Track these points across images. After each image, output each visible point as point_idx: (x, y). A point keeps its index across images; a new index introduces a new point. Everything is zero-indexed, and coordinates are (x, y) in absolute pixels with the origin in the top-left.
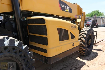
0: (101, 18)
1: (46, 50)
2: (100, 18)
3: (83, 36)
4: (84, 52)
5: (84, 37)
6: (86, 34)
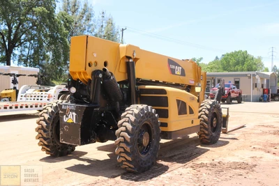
0: (250, 77)
1: (167, 124)
2: (246, 75)
3: (204, 112)
4: (206, 137)
5: (206, 114)
6: (208, 109)
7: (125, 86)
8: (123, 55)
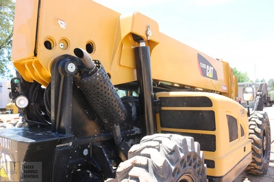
1: (213, 162)
3: (254, 129)
4: (258, 167)
5: (256, 133)
6: (258, 126)
7: (134, 94)
8: (125, 31)
